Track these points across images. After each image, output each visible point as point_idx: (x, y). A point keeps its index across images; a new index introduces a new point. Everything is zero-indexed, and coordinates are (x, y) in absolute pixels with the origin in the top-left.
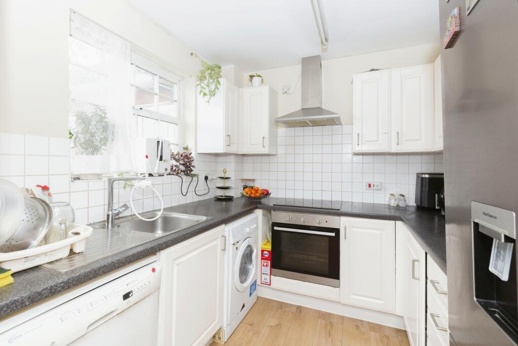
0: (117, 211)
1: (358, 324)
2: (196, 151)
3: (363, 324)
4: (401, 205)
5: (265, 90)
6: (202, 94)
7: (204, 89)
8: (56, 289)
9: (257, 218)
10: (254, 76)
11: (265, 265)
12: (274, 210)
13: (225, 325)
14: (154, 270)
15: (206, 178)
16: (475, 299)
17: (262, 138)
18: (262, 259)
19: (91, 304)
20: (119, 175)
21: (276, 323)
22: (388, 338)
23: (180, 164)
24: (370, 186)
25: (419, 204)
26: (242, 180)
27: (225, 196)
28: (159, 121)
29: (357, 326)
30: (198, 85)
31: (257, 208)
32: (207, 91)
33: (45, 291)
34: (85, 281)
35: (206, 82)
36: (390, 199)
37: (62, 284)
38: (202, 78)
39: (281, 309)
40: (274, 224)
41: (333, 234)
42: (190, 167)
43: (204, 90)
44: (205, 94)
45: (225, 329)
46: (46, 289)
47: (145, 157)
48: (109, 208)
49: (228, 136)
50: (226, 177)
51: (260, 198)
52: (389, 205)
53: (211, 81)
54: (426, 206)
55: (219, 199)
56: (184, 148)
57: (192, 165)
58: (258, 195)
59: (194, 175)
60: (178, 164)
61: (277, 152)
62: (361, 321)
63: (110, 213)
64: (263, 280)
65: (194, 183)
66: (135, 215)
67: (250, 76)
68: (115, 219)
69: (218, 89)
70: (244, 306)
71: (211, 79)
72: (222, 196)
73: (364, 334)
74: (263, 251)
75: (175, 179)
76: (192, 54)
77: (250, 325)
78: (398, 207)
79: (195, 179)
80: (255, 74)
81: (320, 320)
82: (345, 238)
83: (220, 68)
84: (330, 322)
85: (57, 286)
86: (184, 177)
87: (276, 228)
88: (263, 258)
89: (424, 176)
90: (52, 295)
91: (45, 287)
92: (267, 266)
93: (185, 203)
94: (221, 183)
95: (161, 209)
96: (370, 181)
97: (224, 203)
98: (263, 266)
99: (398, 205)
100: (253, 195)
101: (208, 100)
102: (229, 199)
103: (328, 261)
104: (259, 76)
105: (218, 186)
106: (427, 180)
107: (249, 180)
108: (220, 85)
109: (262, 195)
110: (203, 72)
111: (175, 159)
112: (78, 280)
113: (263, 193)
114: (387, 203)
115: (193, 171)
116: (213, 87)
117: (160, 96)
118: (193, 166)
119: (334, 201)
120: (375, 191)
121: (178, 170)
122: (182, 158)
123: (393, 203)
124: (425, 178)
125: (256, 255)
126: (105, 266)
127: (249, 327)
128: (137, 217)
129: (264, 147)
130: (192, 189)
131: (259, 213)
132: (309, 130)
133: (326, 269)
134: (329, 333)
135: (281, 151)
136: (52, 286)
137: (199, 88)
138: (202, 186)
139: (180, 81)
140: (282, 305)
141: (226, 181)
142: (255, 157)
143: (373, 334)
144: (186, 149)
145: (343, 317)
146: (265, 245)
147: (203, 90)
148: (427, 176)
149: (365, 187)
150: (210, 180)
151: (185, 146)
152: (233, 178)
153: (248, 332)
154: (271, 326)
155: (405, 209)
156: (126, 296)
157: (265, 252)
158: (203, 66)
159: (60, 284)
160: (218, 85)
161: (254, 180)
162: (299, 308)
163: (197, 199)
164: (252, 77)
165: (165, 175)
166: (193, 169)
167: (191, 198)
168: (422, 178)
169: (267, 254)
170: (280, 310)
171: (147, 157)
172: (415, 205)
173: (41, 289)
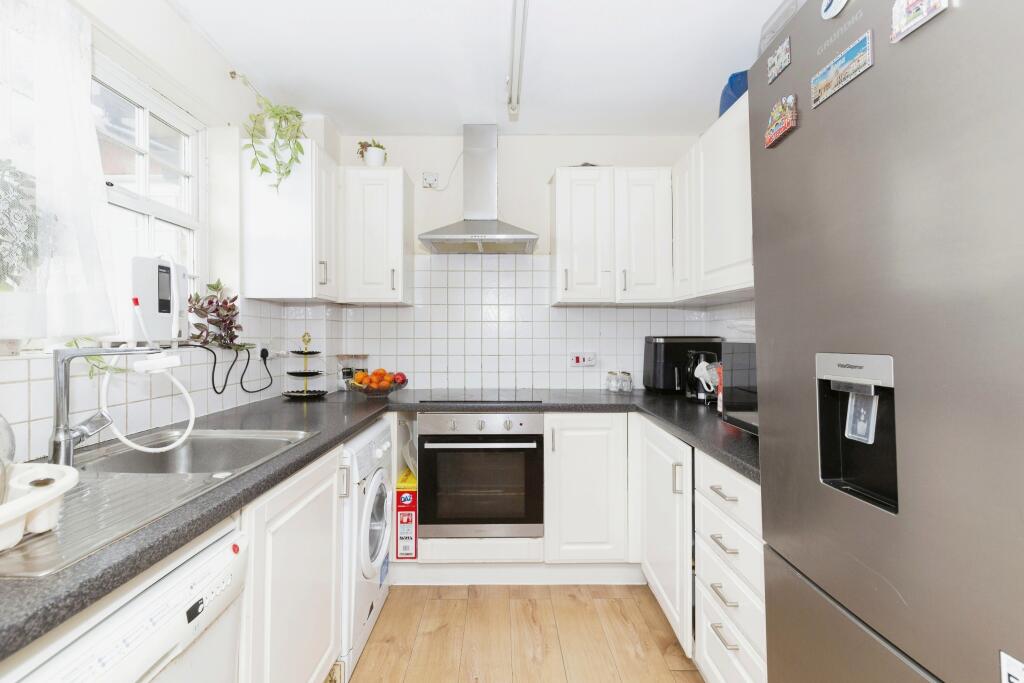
0: (77, 434)
1: (572, 592)
2: (242, 293)
3: (579, 590)
4: (625, 390)
5: (394, 176)
6: (258, 167)
7: (264, 156)
8: (55, 615)
9: (388, 430)
10: (370, 146)
11: (405, 520)
12: (423, 411)
13: (345, 653)
14: (236, 549)
15: (264, 354)
16: (821, 480)
17: (390, 272)
18: (399, 509)
19: (124, 641)
20: (69, 345)
21: (438, 625)
22: (619, 601)
23: (210, 321)
24: (578, 360)
25: (651, 385)
26: (340, 357)
27: (307, 392)
28: (152, 218)
29: (573, 597)
30: (247, 146)
31: (387, 410)
32: (271, 163)
33: (33, 622)
34: (114, 588)
35: (268, 142)
36: (609, 380)
37: (68, 601)
38: (256, 132)
39: (440, 597)
40: (423, 439)
41: (533, 445)
42: (230, 329)
43: (262, 160)
44: (264, 169)
45: (345, 659)
46: (34, 616)
47: (131, 302)
48: (58, 425)
49: (321, 263)
50: (309, 350)
51: (387, 391)
52: (608, 390)
53: (281, 142)
54: (661, 387)
55: (294, 399)
56: (209, 286)
57: (237, 323)
58: (384, 384)
59: (241, 347)
60: (204, 321)
61: (413, 299)
62: (576, 586)
63: (62, 437)
64: (400, 551)
65: (240, 366)
66: (117, 440)
67: (360, 143)
68: (77, 451)
69: (298, 161)
70: (372, 608)
71: (281, 138)
72: (302, 392)
73: (586, 605)
74: (399, 494)
75: (200, 355)
76: (233, 74)
77: (388, 641)
78: (621, 393)
79: (243, 355)
80: (370, 142)
81: (513, 602)
82: (553, 449)
83: (299, 115)
84: (530, 600)
85: (57, 607)
86: (219, 351)
87: (428, 446)
88: (401, 507)
89: (658, 340)
90: (47, 631)
91: (30, 613)
92: (408, 521)
93: (221, 410)
94: (300, 365)
95: (187, 422)
96: (579, 352)
97: (305, 405)
98: (402, 522)
99: (621, 390)
100: (374, 386)
101: (276, 182)
102: (317, 397)
103: (523, 494)
104: (378, 146)
105: (291, 371)
106: (663, 346)
107: (356, 357)
108: (302, 152)
109: (392, 385)
110: (257, 120)
111: (197, 311)
112: (100, 587)
113: (394, 381)
114: (604, 387)
115: (236, 337)
116: (286, 155)
117: (152, 161)
118: (239, 328)
119: (520, 390)
120: (586, 369)
121: (207, 335)
122: (213, 308)
123: (614, 386)
124: (660, 344)
125: (390, 502)
126: (151, 547)
127: (387, 645)
128: (125, 446)
129: (393, 289)
130: (234, 378)
131: (391, 419)
132: (473, 261)
133: (521, 509)
134: (533, 618)
135: (419, 299)
136: (46, 608)
137: (249, 154)
138: (256, 372)
139: (197, 131)
140: (439, 592)
141: (310, 359)
142: (366, 309)
143: (598, 602)
144: (216, 287)
145: (548, 587)
146: (404, 481)
147: (260, 158)
148: (662, 341)
149: (571, 362)
150: (272, 359)
151: (214, 282)
152: (324, 354)
153: (387, 655)
154: (430, 633)
155: (631, 394)
156: (192, 613)
157: (404, 496)
158: (260, 105)
159: (65, 600)
160: (299, 153)
161: (365, 357)
162: (472, 590)
163: (245, 400)
164: (364, 146)
165: (175, 346)
166: (236, 333)
167: (234, 399)
168: (656, 344)
169: (407, 499)
170: (438, 601)
171: (136, 302)
172: (643, 388)
173: (22, 620)
